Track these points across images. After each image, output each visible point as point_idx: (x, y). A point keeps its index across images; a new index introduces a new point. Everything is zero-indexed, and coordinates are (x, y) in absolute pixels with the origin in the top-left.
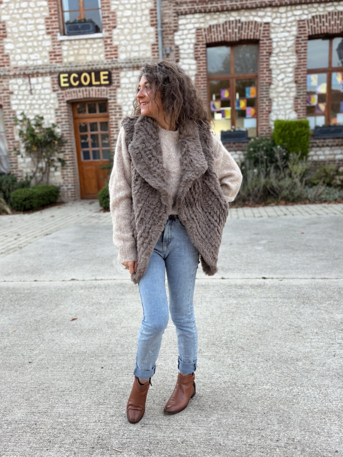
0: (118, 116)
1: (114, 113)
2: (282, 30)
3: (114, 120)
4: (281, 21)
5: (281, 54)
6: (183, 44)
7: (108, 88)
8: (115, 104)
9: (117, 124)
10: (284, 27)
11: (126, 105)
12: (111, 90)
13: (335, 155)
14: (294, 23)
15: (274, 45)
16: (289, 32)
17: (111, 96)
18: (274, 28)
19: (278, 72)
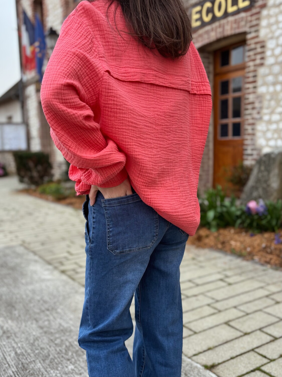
0: (258, 62)
1: (253, 57)
3: (252, 68)
7: (249, 13)
8: (256, 40)
9: (255, 76)
11: (272, 38)
12: (252, 15)
17: (251, 27)
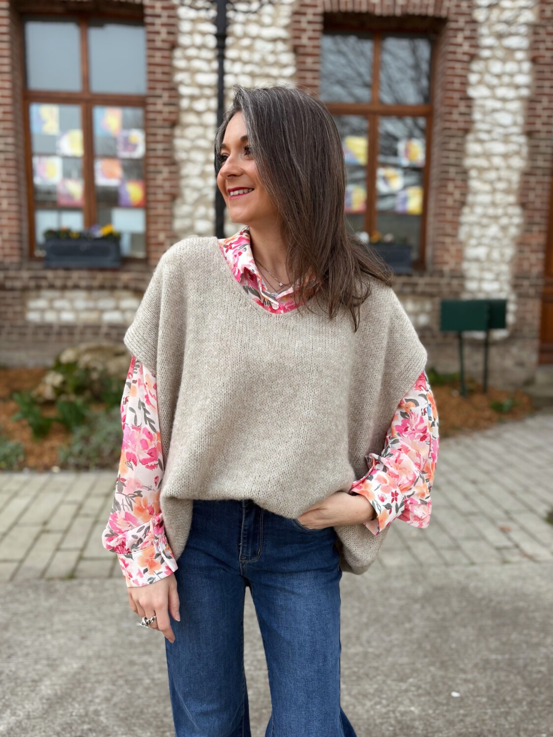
13: (102, 311)
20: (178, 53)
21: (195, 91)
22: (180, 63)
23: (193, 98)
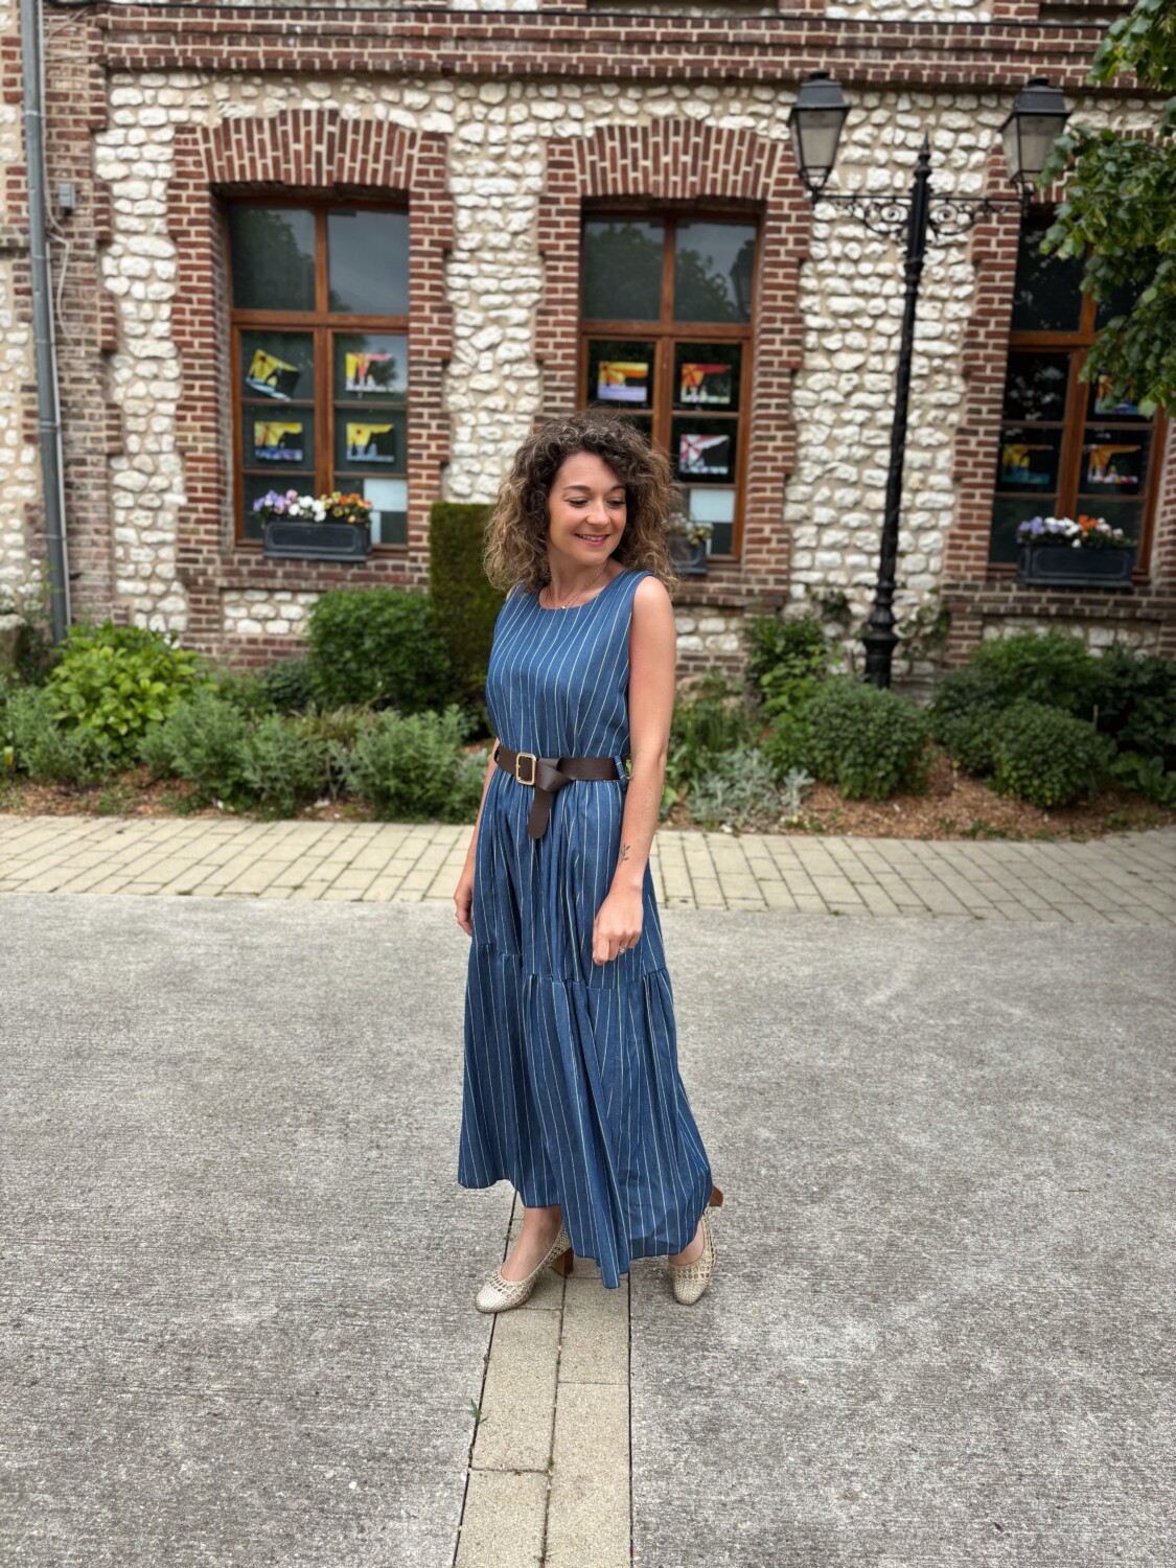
2: (491, 166)
4: (486, 134)
5: (488, 256)
6: (125, 178)
10: (499, 158)
14: (534, 148)
15: (463, 219)
16: (515, 176)
18: (459, 155)
19: (478, 318)
20: (807, 268)
21: (828, 322)
22: (809, 283)
23: (823, 331)
